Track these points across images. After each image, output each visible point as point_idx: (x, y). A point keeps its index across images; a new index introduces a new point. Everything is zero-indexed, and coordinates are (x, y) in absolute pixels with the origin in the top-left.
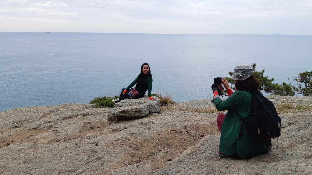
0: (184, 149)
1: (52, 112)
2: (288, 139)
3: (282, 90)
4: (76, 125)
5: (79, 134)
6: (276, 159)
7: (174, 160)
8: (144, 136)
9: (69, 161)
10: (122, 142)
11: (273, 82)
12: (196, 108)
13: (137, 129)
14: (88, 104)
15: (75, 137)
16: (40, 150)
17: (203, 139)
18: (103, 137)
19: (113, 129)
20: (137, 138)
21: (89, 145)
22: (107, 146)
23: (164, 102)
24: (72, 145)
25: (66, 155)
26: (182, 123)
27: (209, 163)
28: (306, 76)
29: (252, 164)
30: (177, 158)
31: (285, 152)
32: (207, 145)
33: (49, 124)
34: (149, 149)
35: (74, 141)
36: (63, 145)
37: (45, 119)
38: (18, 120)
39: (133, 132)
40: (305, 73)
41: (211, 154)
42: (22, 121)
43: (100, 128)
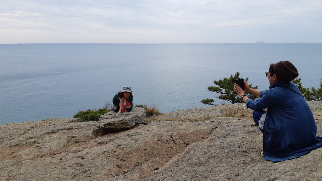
0: (170, 158)
1: (33, 128)
4: (60, 140)
5: (64, 149)
7: (161, 169)
8: (131, 147)
9: (55, 176)
10: (108, 154)
12: (182, 117)
13: (123, 141)
14: (71, 119)
15: (59, 152)
16: (24, 167)
17: (189, 147)
18: (89, 150)
19: (99, 142)
20: (123, 149)
21: (75, 158)
22: (94, 159)
23: (150, 114)
24: (57, 159)
25: (51, 170)
26: (168, 132)
27: (193, 168)
30: (163, 167)
32: (192, 152)
33: (33, 140)
34: (135, 160)
35: (59, 157)
36: (47, 160)
37: (27, 136)
39: (119, 144)
41: (196, 161)
42: (2, 138)
43: (85, 141)
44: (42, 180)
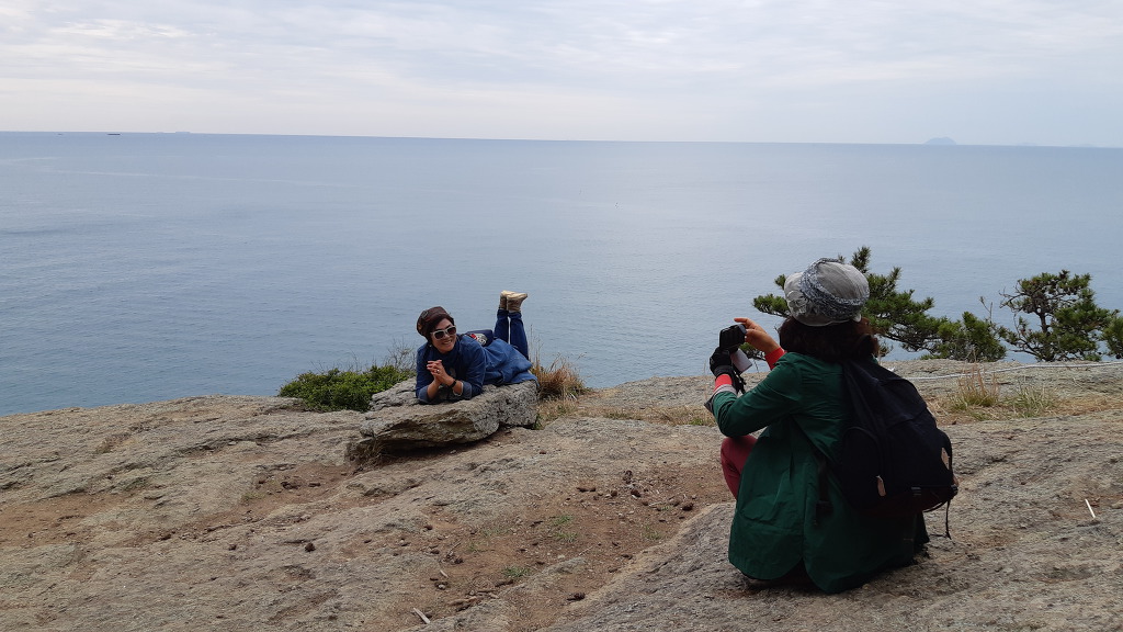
0: (626, 556)
1: (138, 428)
2: (987, 515)
3: (962, 341)
4: (231, 478)
5: (243, 510)
6: (946, 585)
7: (592, 597)
8: (483, 513)
9: (208, 610)
10: (401, 537)
11: (929, 313)
12: (664, 406)
13: (456, 487)
14: (273, 400)
15: (227, 522)
16: (101, 573)
17: (692, 519)
18: (332, 519)
19: (369, 487)
20: (455, 520)
21: (282, 547)
22: (349, 553)
23: (550, 389)
24: (217, 549)
25: (196, 588)
26: (618, 463)
27: (714, 605)
28: (1044, 291)
29: (863, 606)
30: (601, 590)
31: (978, 559)
32: (707, 539)
33: (136, 474)
34: (499, 561)
35: (225, 537)
36: (184, 551)
37: (114, 458)
38: (13, 460)
39: (442, 499)
40: (1038, 281)
41: (722, 574)
42: (29, 465)
43: (319, 485)
44: (162, 625)
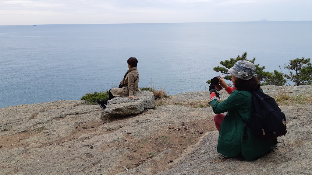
0: (184, 148)
1: (41, 111)
2: (293, 136)
3: (274, 78)
4: (68, 126)
5: (72, 136)
6: (285, 159)
7: (176, 161)
8: (142, 136)
9: (63, 168)
10: (118, 144)
11: (264, 70)
13: (133, 128)
14: (79, 101)
15: (67, 139)
16: (32, 156)
17: (203, 136)
18: (98, 138)
19: (108, 128)
20: (133, 138)
21: (84, 147)
22: (103, 149)
23: (158, 96)
24: (65, 148)
25: (60, 160)
26: (180, 120)
27: (213, 165)
28: (297, 64)
29: (259, 166)
30: (178, 159)
31: (292, 150)
32: (208, 143)
33: (41, 126)
34: (147, 150)
35: (67, 144)
36: (56, 149)
37: (34, 120)
38: (5, 122)
39: (129, 132)
41: (214, 155)
42: (10, 123)
43: (93, 127)
44: (50, 173)
